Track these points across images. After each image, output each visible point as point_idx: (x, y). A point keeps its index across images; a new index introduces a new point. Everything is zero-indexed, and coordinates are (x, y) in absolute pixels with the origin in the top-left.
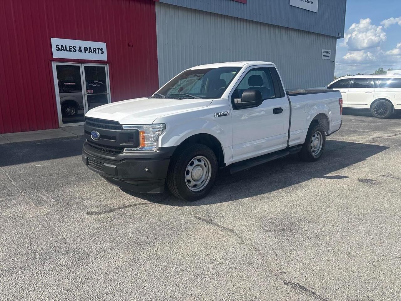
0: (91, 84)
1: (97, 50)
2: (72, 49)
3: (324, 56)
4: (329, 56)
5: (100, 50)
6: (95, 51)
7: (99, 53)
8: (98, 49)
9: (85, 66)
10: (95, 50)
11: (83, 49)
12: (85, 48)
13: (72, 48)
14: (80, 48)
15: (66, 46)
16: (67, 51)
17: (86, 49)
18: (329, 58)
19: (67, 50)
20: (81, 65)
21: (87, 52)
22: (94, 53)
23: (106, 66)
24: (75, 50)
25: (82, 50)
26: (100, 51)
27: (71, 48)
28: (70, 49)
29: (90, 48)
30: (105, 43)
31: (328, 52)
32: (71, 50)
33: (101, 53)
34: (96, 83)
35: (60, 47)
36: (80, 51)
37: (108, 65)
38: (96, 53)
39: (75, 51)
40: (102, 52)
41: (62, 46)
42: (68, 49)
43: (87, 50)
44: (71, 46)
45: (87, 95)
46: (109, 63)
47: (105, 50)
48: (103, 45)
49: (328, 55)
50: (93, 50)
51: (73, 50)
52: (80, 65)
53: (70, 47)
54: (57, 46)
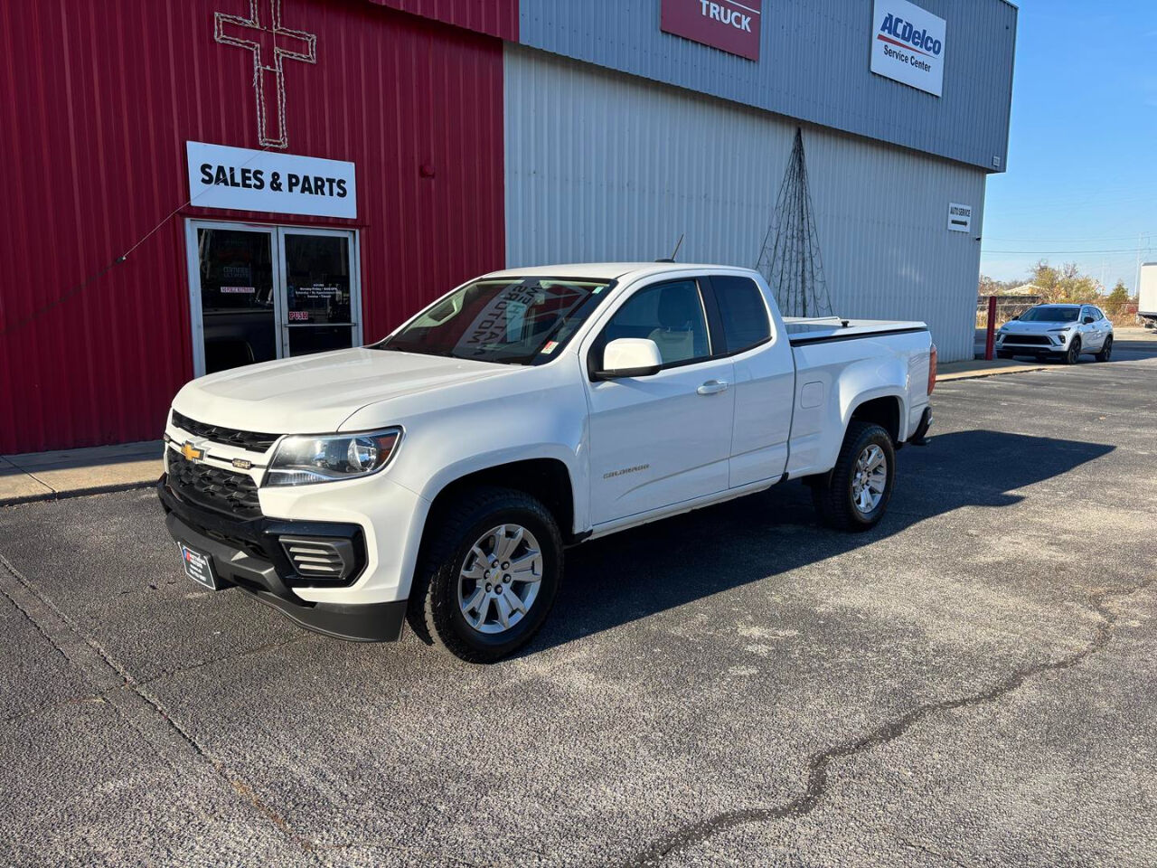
0: (304, 291)
1: (327, 184)
2: (249, 179)
3: (954, 222)
4: (965, 224)
5: (335, 185)
6: (319, 189)
7: (331, 194)
8: (331, 181)
9: (286, 235)
10: (319, 183)
11: (284, 180)
12: (291, 176)
13: (251, 175)
14: (275, 176)
15: (232, 169)
16: (234, 184)
17: (294, 181)
18: (967, 229)
19: (236, 181)
20: (275, 229)
21: (297, 189)
22: (317, 193)
23: (352, 235)
24: (258, 183)
25: (280, 184)
26: (336, 190)
27: (247, 175)
28: (245, 178)
29: (306, 179)
30: (353, 164)
31: (963, 212)
32: (248, 182)
33: (339, 194)
34: (318, 290)
35: (214, 172)
36: (276, 186)
37: (357, 232)
38: (323, 193)
39: (261, 187)
40: (341, 192)
41: (221, 169)
42: (238, 179)
43: (297, 184)
44: (249, 171)
45: (290, 328)
46: (360, 228)
47: (351, 186)
48: (345, 170)
49: (963, 219)
50: (316, 183)
51: (253, 182)
52: (272, 231)
53: (244, 171)
54: (205, 168)
